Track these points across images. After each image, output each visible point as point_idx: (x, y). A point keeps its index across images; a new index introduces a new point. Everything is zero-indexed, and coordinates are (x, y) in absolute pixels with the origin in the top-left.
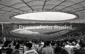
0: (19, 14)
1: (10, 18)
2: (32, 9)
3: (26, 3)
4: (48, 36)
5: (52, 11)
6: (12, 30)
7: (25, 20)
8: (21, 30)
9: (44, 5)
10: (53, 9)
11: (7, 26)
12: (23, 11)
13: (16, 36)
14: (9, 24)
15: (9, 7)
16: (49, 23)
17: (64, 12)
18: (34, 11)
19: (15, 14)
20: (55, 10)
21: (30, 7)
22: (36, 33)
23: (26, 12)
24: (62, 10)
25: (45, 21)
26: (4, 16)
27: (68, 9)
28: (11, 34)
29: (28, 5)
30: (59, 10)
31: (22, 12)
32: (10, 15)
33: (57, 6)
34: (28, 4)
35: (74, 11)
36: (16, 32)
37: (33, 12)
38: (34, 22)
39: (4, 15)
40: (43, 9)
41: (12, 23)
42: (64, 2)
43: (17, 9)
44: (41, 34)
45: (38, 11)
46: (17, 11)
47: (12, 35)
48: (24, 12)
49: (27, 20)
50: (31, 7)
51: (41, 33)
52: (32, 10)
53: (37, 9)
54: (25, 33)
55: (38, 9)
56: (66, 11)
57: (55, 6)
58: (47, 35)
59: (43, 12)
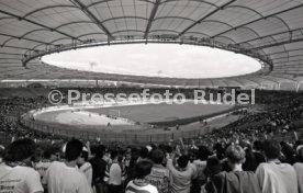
1: (24, 64)
2: (108, 33)
3: (83, 8)
4: (165, 135)
5: (179, 40)
7: (81, 72)
9: (152, 19)
10: (183, 33)
11: (14, 95)
12: (74, 38)
13: (45, 131)
14: (21, 89)
15: (20, 19)
16: (170, 87)
17: (223, 48)
18: (114, 38)
19: (42, 48)
20: (191, 38)
21: (98, 22)
22: (120, 121)
23: (85, 42)
24: (216, 39)
25: (156, 78)
27: (236, 38)
28: (26, 124)
29: (90, 14)
30: (203, 40)
31: (70, 41)
32: (23, 52)
33: (199, 22)
34: (91, 9)
35: (255, 44)
37: (109, 44)
38: (115, 83)
40: (147, 31)
41: (34, 83)
42: (222, 8)
43: (52, 30)
44: (138, 127)
45: (129, 38)
46: (51, 37)
47: (28, 128)
48: (77, 43)
49: (87, 73)
51: (138, 123)
52: (106, 37)
53: (126, 34)
54: (80, 123)
55: (131, 34)
56: (230, 45)
57: (190, 23)
58: (161, 131)
59: (146, 43)
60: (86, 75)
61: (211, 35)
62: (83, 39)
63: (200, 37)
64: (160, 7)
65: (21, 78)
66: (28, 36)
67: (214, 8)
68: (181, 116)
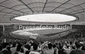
0: (20, 15)
1: (10, 20)
2: (33, 11)
3: (26, 5)
4: (48, 38)
5: (52, 13)
6: (12, 31)
7: (25, 21)
8: (20, 32)
9: (44, 7)
10: (53, 10)
11: (7, 28)
12: (23, 13)
14: (9, 26)
15: (10, 9)
16: (49, 24)
17: (64, 14)
18: (34, 13)
19: (15, 15)
20: (55, 12)
21: (30, 9)
22: (36, 34)
23: (27, 14)
24: (62, 12)
25: (46, 22)
26: (4, 18)
27: (68, 11)
28: (11, 35)
30: (59, 12)
31: (22, 14)
32: (10, 16)
33: (57, 8)
34: (28, 6)
35: (74, 13)
36: (16, 34)
38: (34, 24)
39: (4, 16)
40: (43, 10)
42: (63, 4)
43: (18, 11)
45: (38, 12)
46: (17, 13)
49: (27, 21)
50: (32, 9)
51: (41, 35)
52: (32, 12)
54: (25, 35)
56: (66, 13)
57: (54, 8)
59: (43, 13)
60: (26, 22)
61: (61, 11)
62: (26, 13)
63: (58, 11)
64: (46, 4)
65: (9, 23)
66: (12, 13)
67: (61, 4)
68: (53, 33)
